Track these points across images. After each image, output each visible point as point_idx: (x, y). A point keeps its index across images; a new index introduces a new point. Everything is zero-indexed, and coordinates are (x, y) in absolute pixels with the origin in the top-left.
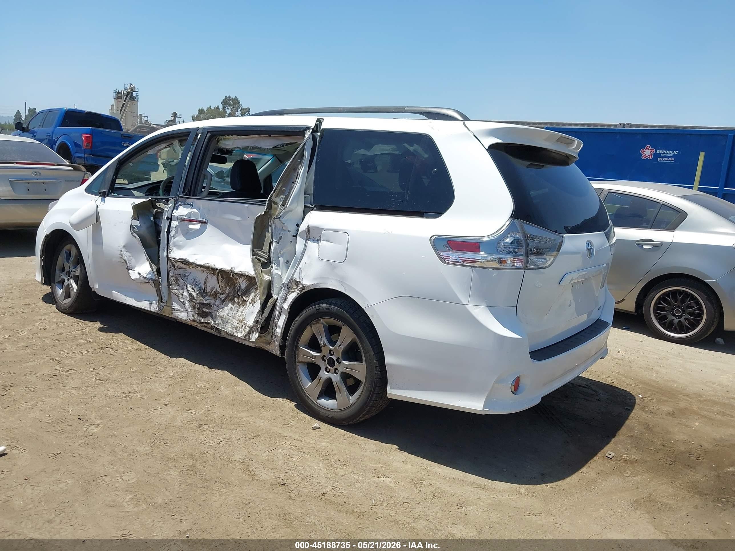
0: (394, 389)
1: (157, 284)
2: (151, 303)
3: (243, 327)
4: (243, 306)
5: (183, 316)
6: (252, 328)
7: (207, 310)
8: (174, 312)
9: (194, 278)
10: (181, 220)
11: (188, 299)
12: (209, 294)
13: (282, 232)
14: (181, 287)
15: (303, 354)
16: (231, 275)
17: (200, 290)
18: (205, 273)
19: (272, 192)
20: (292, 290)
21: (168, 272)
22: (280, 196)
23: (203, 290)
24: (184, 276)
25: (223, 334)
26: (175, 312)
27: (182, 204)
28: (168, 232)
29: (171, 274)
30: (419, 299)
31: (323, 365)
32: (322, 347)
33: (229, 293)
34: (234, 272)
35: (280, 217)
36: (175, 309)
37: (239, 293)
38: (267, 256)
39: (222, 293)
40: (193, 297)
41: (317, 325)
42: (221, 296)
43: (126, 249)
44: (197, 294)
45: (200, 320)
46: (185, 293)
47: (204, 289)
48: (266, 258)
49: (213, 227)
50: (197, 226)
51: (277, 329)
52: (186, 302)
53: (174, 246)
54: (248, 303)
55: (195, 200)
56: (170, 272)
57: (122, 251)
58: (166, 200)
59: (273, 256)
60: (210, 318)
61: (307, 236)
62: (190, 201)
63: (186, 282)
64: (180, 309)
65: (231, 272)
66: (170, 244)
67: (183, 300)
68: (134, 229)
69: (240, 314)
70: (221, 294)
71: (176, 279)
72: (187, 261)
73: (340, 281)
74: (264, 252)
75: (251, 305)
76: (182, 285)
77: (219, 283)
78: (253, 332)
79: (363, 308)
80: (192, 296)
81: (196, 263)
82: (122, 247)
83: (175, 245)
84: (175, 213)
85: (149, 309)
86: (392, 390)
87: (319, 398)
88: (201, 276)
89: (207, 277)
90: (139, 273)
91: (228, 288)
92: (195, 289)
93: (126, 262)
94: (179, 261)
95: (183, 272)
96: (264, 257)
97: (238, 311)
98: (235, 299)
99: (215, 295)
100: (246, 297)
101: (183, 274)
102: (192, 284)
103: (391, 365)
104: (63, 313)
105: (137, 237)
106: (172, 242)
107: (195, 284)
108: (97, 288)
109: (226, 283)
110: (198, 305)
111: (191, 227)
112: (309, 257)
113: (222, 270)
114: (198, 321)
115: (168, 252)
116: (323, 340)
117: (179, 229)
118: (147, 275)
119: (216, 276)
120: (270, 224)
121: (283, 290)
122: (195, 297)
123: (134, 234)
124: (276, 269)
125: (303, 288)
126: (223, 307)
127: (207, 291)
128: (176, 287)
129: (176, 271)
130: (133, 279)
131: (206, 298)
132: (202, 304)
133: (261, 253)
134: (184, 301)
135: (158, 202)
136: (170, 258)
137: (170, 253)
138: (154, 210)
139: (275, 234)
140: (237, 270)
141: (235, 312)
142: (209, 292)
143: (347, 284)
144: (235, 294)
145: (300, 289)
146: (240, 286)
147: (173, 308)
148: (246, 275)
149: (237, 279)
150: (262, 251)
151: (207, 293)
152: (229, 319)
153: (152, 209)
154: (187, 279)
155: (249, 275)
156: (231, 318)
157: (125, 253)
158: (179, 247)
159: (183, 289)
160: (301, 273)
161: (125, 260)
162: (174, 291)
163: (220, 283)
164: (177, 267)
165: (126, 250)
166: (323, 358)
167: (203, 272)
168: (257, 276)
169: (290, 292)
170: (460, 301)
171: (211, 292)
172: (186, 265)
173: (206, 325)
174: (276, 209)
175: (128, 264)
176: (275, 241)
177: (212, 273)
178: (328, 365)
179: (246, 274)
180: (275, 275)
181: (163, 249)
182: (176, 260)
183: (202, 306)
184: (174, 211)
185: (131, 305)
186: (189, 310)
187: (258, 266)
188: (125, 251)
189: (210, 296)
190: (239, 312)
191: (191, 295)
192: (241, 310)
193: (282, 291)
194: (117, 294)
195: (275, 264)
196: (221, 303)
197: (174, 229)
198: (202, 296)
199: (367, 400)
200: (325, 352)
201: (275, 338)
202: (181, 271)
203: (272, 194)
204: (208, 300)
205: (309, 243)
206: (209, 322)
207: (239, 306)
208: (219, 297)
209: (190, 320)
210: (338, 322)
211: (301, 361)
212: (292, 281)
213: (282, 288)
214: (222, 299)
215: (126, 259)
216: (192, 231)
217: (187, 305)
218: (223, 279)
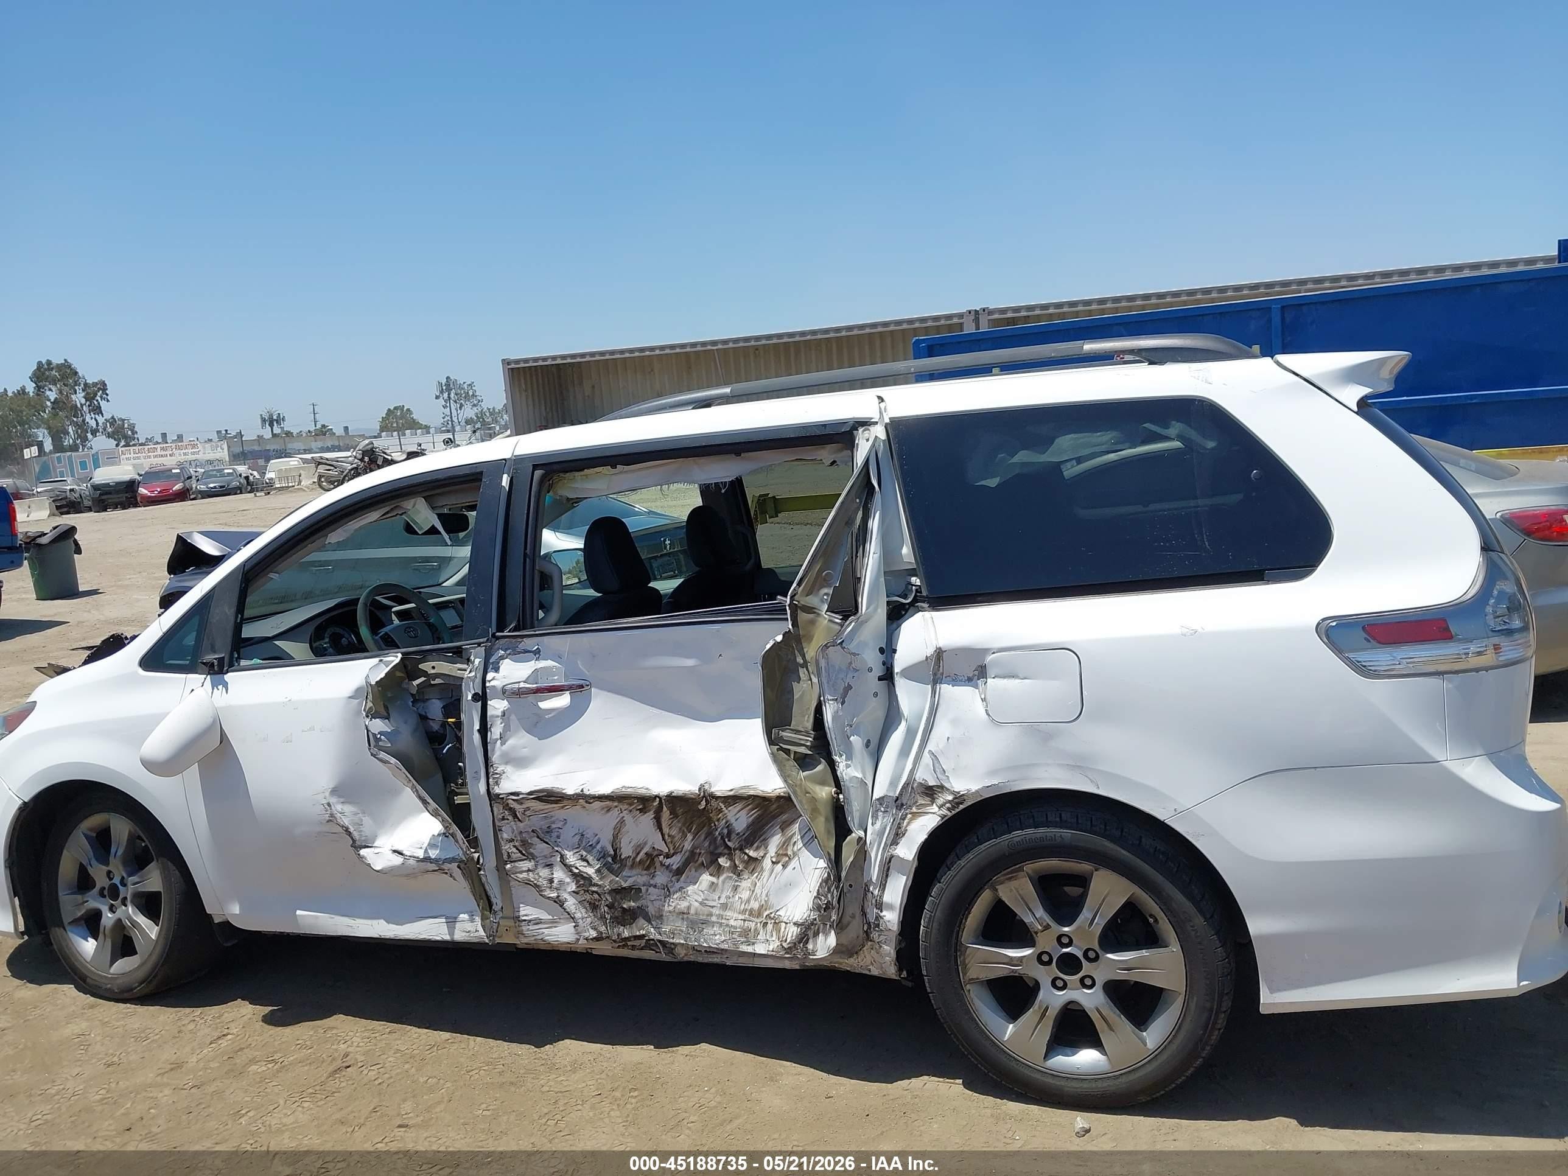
0: (1279, 990)
1: (471, 870)
2: (452, 922)
3: (770, 927)
4: (752, 872)
5: (562, 934)
6: (812, 924)
7: (632, 904)
8: (528, 930)
9: (580, 831)
10: (513, 694)
11: (573, 887)
12: (629, 863)
13: (850, 675)
14: (541, 861)
15: (979, 961)
16: (704, 801)
17: (604, 857)
18: (616, 812)
19: (794, 585)
20: (914, 810)
21: (496, 831)
22: (819, 590)
23: (610, 855)
24: (548, 832)
25: (681, 954)
26: (531, 928)
27: (510, 654)
28: (484, 730)
29: (505, 836)
30: (1318, 769)
31: (1044, 975)
32: (1036, 933)
33: (694, 847)
34: (713, 796)
35: (843, 641)
36: (530, 921)
37: (729, 844)
38: (810, 739)
39: (672, 852)
40: (588, 879)
41: (1014, 884)
42: (668, 861)
43: (340, 797)
44: (598, 871)
45: (619, 935)
46: (559, 874)
47: (612, 853)
48: (809, 744)
49: (609, 694)
50: (562, 701)
51: (882, 914)
52: (565, 896)
53: (507, 763)
54: (767, 863)
55: (545, 638)
56: (500, 830)
57: (329, 805)
58: (454, 653)
59: (833, 737)
60: (641, 921)
61: (935, 674)
62: (530, 643)
63: (557, 846)
64: (545, 916)
65: (704, 796)
66: (493, 759)
67: (556, 895)
68: (381, 743)
69: (745, 895)
70: (668, 856)
71: (524, 843)
72: (558, 793)
73: (1074, 766)
74: (797, 732)
75: (779, 866)
76: (545, 857)
77: (661, 830)
78: (816, 934)
79: (1162, 819)
80: (584, 878)
81: (586, 792)
82: (327, 794)
83: (508, 760)
84: (493, 679)
85: (447, 938)
86: (1274, 995)
87: (1046, 1057)
88: (601, 825)
89: (622, 822)
90: (395, 851)
91: (690, 837)
92: (590, 858)
93: (347, 830)
94: (533, 799)
95: (544, 824)
96: (802, 742)
97: (735, 888)
98: (719, 860)
99: (650, 861)
100: (757, 848)
101: (545, 827)
102: (576, 847)
103: (1268, 938)
104: (117, 1001)
105: (393, 760)
106: (497, 753)
107: (584, 844)
108: (238, 912)
109: (684, 824)
110: (608, 898)
111: (545, 705)
112: (955, 722)
113: (674, 797)
114: (615, 937)
115: (491, 780)
116: (1035, 915)
117: (513, 717)
118: (426, 851)
119: (651, 815)
120: (800, 660)
121: (880, 814)
122: (596, 878)
123: (383, 755)
124: (848, 766)
125: (959, 799)
126: (682, 888)
127: (623, 857)
128: (527, 865)
129: (521, 825)
130: (378, 871)
131: (624, 873)
132: (619, 892)
133: (790, 735)
134: (558, 897)
135: (424, 660)
136: (498, 795)
137: (497, 783)
138: (416, 683)
139: (828, 683)
140: (722, 787)
141: (728, 892)
142: (630, 857)
143: (1099, 770)
144: (716, 848)
145: (948, 805)
146: (729, 826)
147: (525, 920)
148: (751, 796)
149: (721, 811)
150: (791, 730)
151: (621, 860)
152: (711, 915)
153: (407, 680)
154: (558, 837)
155: (761, 794)
156: (715, 911)
157: (339, 807)
158: (521, 762)
159: (550, 866)
160: (937, 765)
161: (343, 826)
162: (524, 875)
163: (666, 830)
164: (524, 814)
165: (342, 800)
166: (1042, 959)
167: (608, 811)
168: (795, 793)
169: (909, 816)
170: (1428, 755)
171: (634, 855)
172: (556, 802)
173: (637, 943)
174: (812, 622)
175: (356, 835)
176: (833, 700)
177: (640, 807)
178: (1062, 973)
179: (752, 793)
180: (850, 782)
181: (475, 775)
182: (521, 796)
183: (618, 897)
184: (490, 676)
185: (376, 936)
186: (578, 915)
187: (791, 766)
188: (338, 803)
189: (632, 867)
190: (739, 890)
191: (578, 877)
192: (745, 884)
193: (880, 818)
194: (317, 917)
195: (841, 756)
196: (673, 879)
197: (499, 721)
198: (611, 871)
199: (1204, 1034)
200: (1046, 942)
201: (879, 935)
202: (536, 822)
203: (794, 589)
204: (632, 878)
205: (946, 689)
206: (642, 932)
207: (739, 875)
208: (662, 864)
209: (587, 939)
210: (1078, 865)
211: (978, 979)
212: (912, 788)
213: (877, 811)
214: (674, 867)
215: (346, 822)
216: (550, 716)
217: (571, 903)
218: (676, 816)
